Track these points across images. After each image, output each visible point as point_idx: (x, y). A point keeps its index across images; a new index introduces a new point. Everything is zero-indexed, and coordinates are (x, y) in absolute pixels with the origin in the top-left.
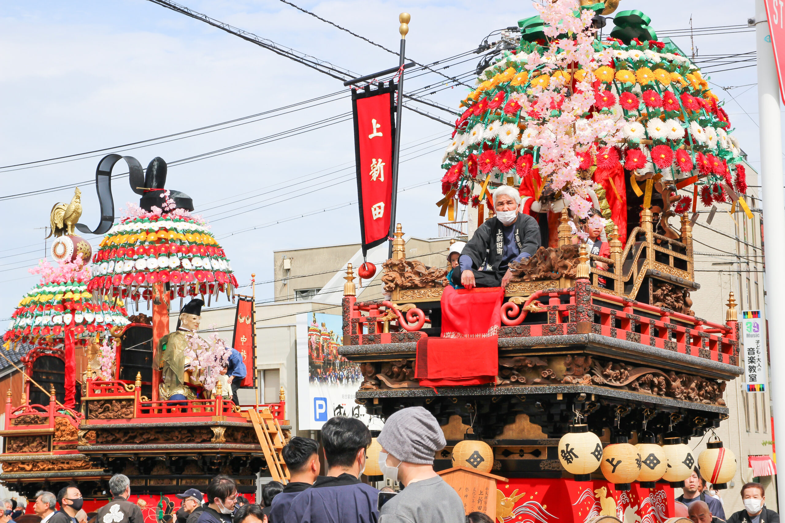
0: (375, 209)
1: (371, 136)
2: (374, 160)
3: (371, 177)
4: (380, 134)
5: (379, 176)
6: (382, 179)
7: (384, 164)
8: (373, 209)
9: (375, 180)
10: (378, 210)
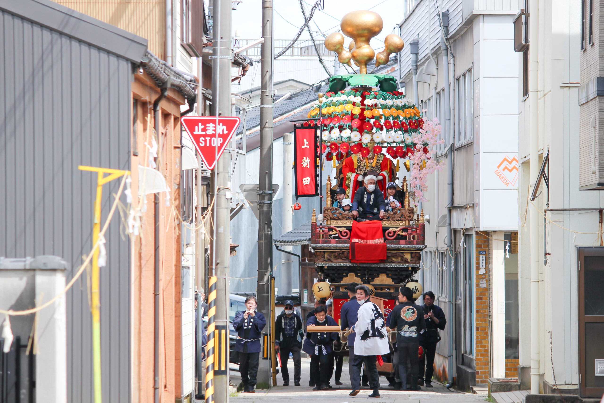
0: (305, 180)
1: (303, 147)
2: (305, 158)
3: (302, 165)
4: (308, 147)
5: (307, 165)
6: (309, 167)
7: (310, 160)
8: (303, 180)
9: (305, 167)
10: (306, 181)
